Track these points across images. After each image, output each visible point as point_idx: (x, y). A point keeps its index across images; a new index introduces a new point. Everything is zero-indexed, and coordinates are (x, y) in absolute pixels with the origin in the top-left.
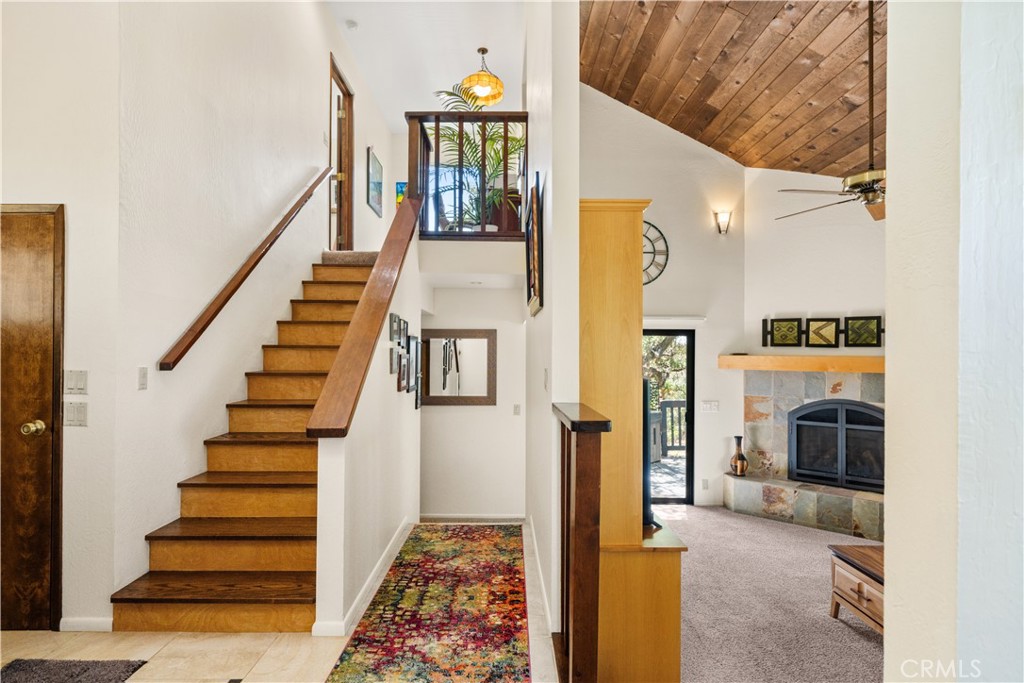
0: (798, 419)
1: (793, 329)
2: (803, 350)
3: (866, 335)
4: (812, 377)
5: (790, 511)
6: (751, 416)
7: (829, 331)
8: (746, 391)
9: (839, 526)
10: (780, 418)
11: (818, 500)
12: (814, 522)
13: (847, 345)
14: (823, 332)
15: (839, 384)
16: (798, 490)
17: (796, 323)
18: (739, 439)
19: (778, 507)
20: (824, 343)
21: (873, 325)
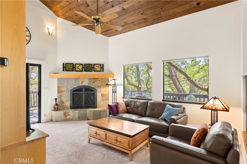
0: (73, 91)
1: (71, 66)
2: (74, 73)
3: (89, 69)
4: (77, 79)
5: (71, 118)
6: (60, 92)
7: (81, 67)
8: (58, 84)
9: (84, 119)
10: (68, 92)
11: (79, 112)
12: (78, 119)
13: (85, 71)
14: (79, 67)
15: (83, 81)
16: (73, 111)
17: (72, 65)
18: (56, 99)
19: (68, 117)
20: (79, 70)
21: (91, 66)
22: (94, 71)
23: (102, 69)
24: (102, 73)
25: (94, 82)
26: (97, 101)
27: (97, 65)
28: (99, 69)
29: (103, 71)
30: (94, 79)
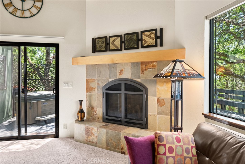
0: (106, 90)
1: (104, 43)
3: (132, 43)
4: (112, 66)
5: (95, 141)
6: (89, 89)
7: (118, 42)
8: (87, 77)
9: (115, 148)
10: (99, 90)
11: (107, 133)
12: (105, 146)
13: (125, 49)
14: (115, 43)
15: (122, 70)
16: (100, 129)
17: (105, 39)
18: (81, 102)
19: (92, 138)
20: (116, 49)
21: (135, 37)
22: (143, 47)
23: (159, 40)
24: (159, 48)
25: (143, 72)
26: (149, 113)
27: (148, 33)
28: (152, 42)
29: (161, 45)
30: (142, 63)
